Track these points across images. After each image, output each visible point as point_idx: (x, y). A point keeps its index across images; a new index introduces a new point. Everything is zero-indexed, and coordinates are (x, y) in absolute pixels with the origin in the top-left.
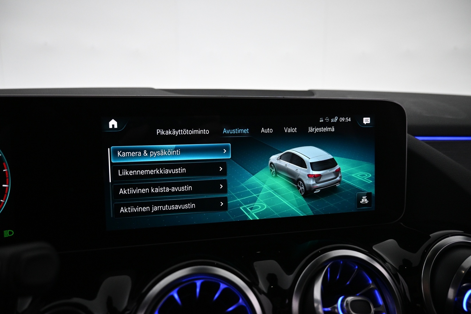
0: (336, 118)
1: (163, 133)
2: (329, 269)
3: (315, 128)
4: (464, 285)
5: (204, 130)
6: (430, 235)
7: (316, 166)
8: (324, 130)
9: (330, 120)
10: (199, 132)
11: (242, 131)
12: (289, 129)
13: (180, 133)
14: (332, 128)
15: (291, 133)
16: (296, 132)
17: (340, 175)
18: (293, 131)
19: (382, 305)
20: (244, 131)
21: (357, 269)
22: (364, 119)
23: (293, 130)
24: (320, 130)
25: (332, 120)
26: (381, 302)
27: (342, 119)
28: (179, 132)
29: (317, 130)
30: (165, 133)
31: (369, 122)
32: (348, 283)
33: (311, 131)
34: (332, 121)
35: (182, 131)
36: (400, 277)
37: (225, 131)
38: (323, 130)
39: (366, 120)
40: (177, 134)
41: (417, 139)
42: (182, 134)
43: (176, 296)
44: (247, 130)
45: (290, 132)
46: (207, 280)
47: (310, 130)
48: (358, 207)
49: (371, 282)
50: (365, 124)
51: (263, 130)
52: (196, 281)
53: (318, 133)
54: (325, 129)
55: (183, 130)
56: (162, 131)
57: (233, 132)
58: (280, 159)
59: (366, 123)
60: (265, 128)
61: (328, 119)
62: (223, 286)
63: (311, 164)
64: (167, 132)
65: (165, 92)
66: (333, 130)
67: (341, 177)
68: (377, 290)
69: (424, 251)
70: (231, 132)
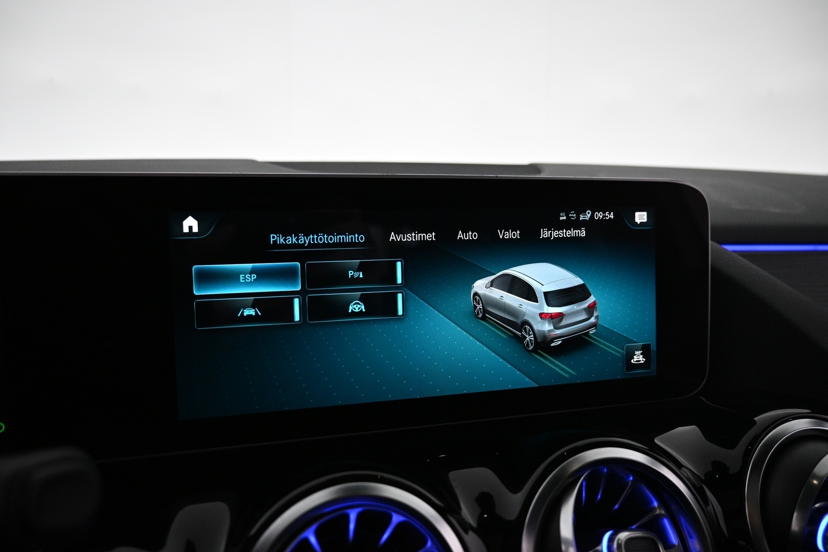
0: (589, 213)
1: (282, 240)
2: (584, 483)
3: (552, 231)
4: (817, 505)
5: (356, 236)
6: (755, 419)
7: (553, 297)
8: (567, 233)
9: (578, 217)
10: (347, 239)
11: (424, 236)
12: (507, 234)
13: (313, 240)
14: (581, 230)
15: (510, 240)
16: (519, 237)
17: (595, 314)
18: (514, 236)
19: (677, 544)
20: (428, 237)
21: (633, 481)
22: (637, 214)
23: (514, 234)
24: (561, 235)
25: (581, 216)
26: (674, 539)
27: (599, 215)
28: (310, 238)
29: (555, 234)
30: (285, 240)
31: (645, 220)
32: (616, 507)
33: (545, 235)
34: (581, 219)
35: (315, 237)
36: (709, 493)
37: (393, 237)
38: (566, 235)
39: (640, 217)
40: (307, 242)
41: (725, 249)
42: (316, 242)
43: (313, 539)
44: (432, 235)
45: (508, 237)
46: (368, 508)
47: (543, 234)
48: (627, 371)
49: (656, 504)
50: (639, 223)
51: (460, 235)
52: (349, 511)
53: (557, 239)
54: (569, 232)
55: (318, 236)
56: (279, 237)
57: (407, 238)
58: (491, 286)
59: (641, 223)
60: (465, 231)
61: (575, 215)
62: (396, 519)
63: (546, 294)
64: (289, 238)
65: (278, 167)
66: (583, 234)
67: (597, 317)
68: (666, 517)
69: (748, 447)
70: (404, 239)
